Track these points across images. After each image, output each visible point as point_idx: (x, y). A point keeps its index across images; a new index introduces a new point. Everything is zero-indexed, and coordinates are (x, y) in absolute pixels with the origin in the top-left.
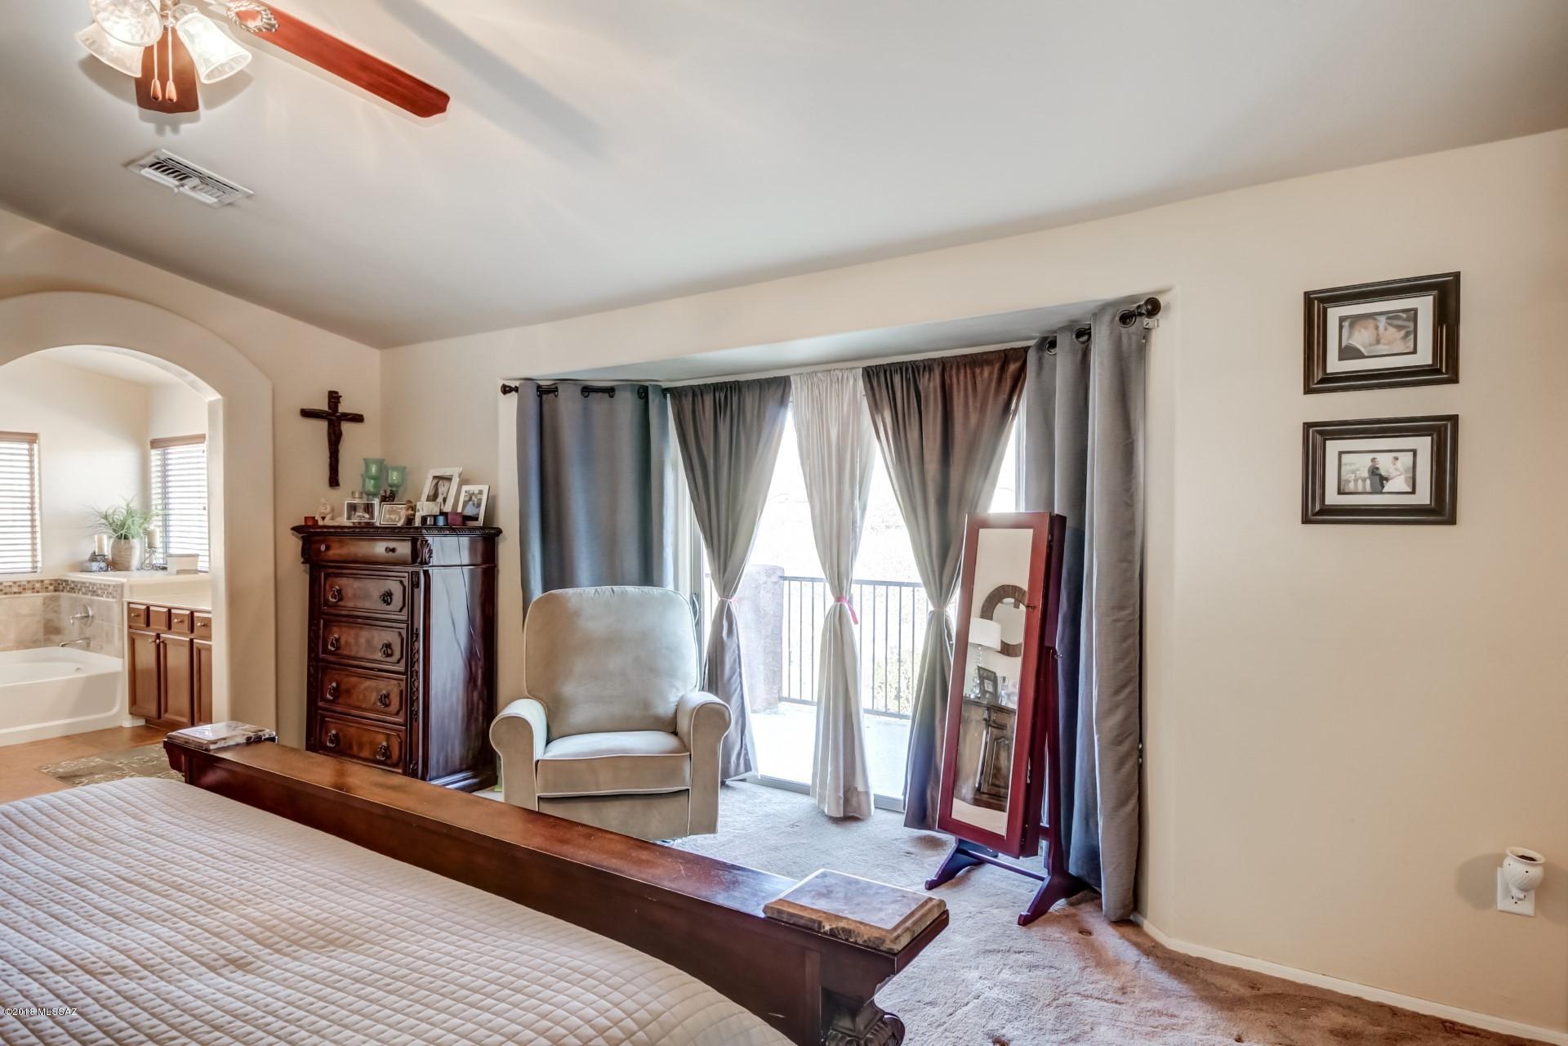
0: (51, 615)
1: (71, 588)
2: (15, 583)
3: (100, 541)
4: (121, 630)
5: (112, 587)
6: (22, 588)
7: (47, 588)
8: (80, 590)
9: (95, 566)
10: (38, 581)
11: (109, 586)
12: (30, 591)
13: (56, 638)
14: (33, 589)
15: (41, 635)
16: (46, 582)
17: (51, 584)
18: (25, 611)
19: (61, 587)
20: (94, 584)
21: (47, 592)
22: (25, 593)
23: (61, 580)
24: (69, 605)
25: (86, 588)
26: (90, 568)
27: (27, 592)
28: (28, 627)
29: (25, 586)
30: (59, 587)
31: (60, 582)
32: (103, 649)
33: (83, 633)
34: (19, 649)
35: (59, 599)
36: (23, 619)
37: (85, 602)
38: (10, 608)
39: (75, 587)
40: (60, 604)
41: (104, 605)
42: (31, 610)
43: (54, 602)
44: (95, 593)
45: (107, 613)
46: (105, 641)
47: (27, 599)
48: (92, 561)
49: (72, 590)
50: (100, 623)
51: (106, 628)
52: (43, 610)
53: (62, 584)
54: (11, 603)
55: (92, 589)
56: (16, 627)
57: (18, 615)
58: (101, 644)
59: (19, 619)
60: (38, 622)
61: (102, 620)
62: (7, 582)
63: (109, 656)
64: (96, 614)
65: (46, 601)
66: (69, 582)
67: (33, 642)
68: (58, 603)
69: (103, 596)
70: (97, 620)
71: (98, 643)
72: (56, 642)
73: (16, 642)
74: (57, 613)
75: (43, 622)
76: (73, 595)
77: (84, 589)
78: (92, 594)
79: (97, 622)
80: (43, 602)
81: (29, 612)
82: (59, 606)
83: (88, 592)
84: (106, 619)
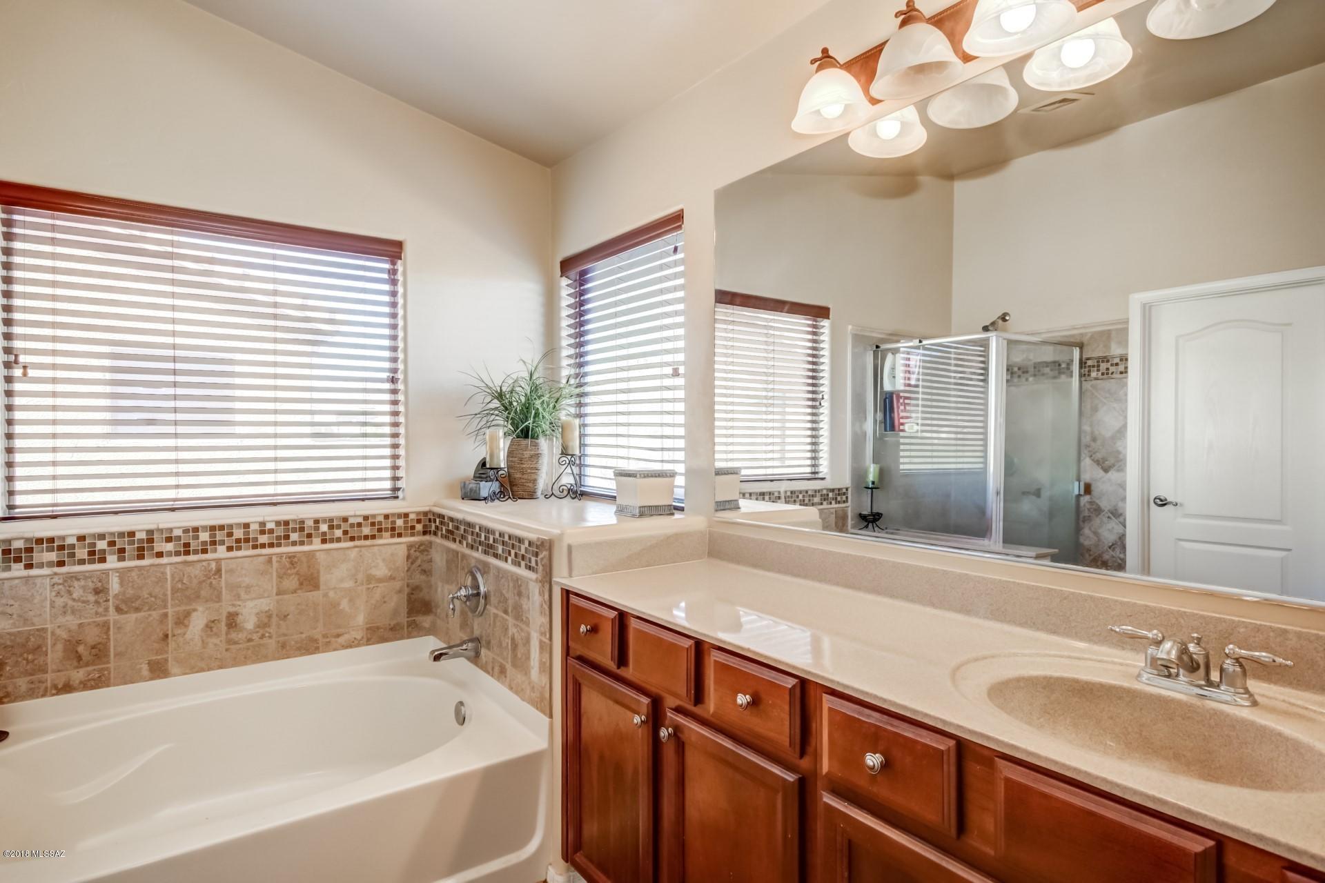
0: (418, 579)
1: (448, 531)
2: (366, 518)
3: (494, 439)
4: (546, 648)
5: (527, 543)
6: (381, 527)
7: (413, 528)
8: (463, 537)
9: (486, 488)
10: (399, 516)
11: (520, 540)
12: (389, 534)
13: (426, 621)
14: (393, 529)
15: (403, 619)
16: (412, 516)
17: (419, 521)
18: (381, 571)
19: (433, 528)
20: (489, 531)
21: (413, 535)
22: (381, 537)
23: (434, 514)
24: (445, 563)
25: (475, 537)
26: (478, 492)
27: (384, 536)
28: (385, 602)
29: (380, 523)
30: (431, 527)
31: (432, 517)
32: (506, 677)
33: (467, 624)
34: (370, 643)
35: (431, 548)
36: (377, 587)
37: (473, 565)
38: (360, 567)
39: (454, 529)
40: (431, 558)
41: (510, 578)
42: (390, 570)
43: (422, 554)
44: (491, 549)
45: (517, 598)
46: (509, 660)
47: (381, 548)
48: (480, 477)
49: (450, 536)
50: (502, 617)
51: (515, 630)
52: (406, 569)
53: (435, 522)
54: (361, 556)
55: (485, 539)
56: (367, 602)
57: (370, 578)
58: (501, 663)
59: (371, 586)
60: (400, 591)
61: (506, 612)
62: (355, 516)
63: (520, 697)
64: (495, 595)
65: (412, 551)
66: (446, 518)
67: (391, 629)
68: (430, 557)
69: (506, 560)
70: (496, 608)
71: (496, 657)
72: (425, 628)
73: (367, 629)
74: (428, 575)
75: (406, 590)
76: (453, 546)
77: (470, 537)
78: (485, 550)
79: (495, 611)
80: (406, 553)
81: (386, 571)
82: (431, 562)
83: (477, 545)
84: (512, 612)
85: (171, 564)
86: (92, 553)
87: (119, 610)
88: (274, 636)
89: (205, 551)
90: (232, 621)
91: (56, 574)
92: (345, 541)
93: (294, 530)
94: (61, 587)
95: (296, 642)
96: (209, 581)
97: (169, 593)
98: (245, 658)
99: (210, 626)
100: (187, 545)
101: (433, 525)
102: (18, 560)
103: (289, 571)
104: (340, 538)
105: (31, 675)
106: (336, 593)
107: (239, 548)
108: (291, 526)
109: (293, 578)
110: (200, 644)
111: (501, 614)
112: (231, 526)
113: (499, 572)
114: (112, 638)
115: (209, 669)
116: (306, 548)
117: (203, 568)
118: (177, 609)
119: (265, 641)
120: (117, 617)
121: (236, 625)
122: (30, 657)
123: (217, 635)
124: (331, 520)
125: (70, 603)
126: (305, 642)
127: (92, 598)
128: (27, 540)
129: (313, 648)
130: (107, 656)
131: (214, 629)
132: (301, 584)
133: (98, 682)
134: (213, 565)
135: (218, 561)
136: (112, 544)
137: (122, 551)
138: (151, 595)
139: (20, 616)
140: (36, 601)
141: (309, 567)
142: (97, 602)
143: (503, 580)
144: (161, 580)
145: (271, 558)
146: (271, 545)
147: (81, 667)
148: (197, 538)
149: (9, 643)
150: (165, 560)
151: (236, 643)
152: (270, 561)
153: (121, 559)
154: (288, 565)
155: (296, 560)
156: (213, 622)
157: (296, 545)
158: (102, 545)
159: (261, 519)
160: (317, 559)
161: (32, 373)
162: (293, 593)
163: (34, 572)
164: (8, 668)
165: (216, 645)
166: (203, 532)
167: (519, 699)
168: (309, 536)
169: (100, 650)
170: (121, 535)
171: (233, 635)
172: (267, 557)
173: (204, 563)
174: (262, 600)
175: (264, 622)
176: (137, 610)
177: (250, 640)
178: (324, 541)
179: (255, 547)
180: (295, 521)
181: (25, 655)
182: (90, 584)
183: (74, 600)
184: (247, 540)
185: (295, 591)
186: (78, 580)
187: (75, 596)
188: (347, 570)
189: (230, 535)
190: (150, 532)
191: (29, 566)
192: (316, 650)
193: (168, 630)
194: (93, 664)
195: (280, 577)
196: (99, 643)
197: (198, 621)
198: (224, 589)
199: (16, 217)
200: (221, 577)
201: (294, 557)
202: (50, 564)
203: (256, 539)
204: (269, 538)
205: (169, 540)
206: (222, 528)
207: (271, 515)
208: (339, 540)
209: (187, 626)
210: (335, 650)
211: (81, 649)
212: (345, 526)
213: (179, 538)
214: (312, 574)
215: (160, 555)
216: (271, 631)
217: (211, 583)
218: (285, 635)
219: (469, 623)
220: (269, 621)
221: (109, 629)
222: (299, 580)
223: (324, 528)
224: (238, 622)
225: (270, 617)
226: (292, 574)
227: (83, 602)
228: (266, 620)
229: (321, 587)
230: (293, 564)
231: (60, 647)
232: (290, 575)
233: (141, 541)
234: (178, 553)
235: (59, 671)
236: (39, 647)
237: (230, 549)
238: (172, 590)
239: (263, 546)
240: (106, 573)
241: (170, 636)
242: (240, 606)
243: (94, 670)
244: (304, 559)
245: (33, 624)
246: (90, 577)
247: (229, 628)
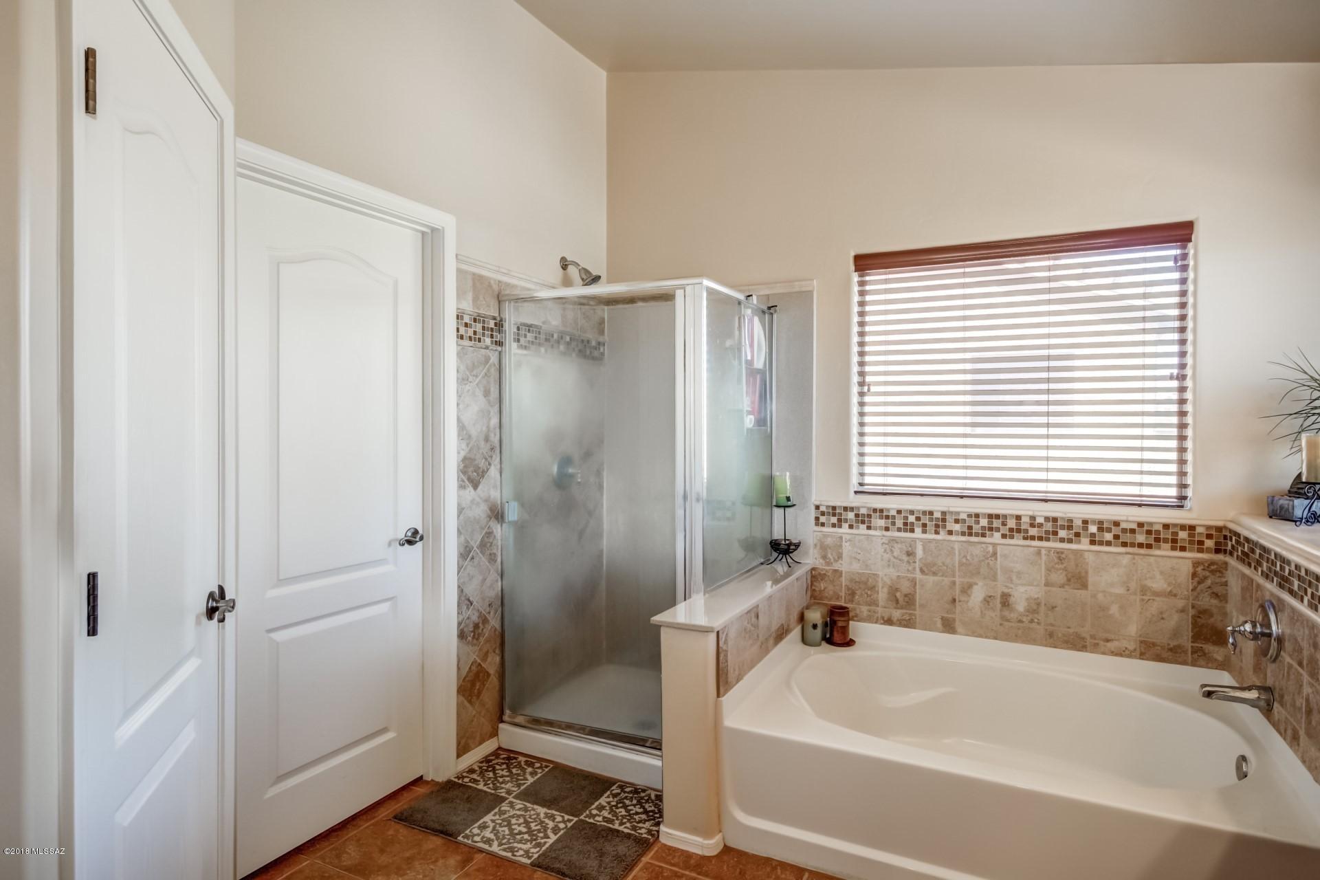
0: (1206, 601)
1: (1244, 553)
2: (1141, 525)
6: (1156, 537)
7: (1201, 543)
8: (1258, 563)
9: (1302, 507)
10: (1183, 527)
12: (1168, 545)
13: (1218, 653)
14: (1174, 541)
15: (1186, 642)
16: (1199, 530)
17: (1209, 536)
18: (1159, 584)
19: (1229, 547)
20: (1285, 561)
21: (1200, 551)
22: (1159, 548)
23: (1230, 531)
24: (1240, 589)
25: (1270, 565)
26: (1291, 510)
27: (1162, 546)
28: (1163, 619)
29: (1158, 532)
30: (1227, 545)
31: (1229, 534)
32: (1298, 745)
33: (1260, 669)
34: (1145, 657)
35: (1227, 570)
36: (1153, 600)
37: (1267, 598)
38: (1133, 575)
39: (1253, 553)
40: (1226, 581)
41: (1305, 622)
42: (1169, 584)
43: (1213, 574)
44: (1286, 582)
45: (1313, 650)
46: (1303, 726)
47: (1160, 559)
48: (1296, 493)
49: (1245, 558)
50: (1296, 670)
51: (1310, 691)
52: (1191, 588)
53: (1231, 540)
54: (1134, 564)
55: (1281, 570)
56: (1141, 613)
57: (1144, 590)
58: (1294, 726)
59: (1146, 598)
60: (1182, 611)
61: (1300, 664)
62: (1127, 521)
63: (1313, 775)
64: (1289, 640)
65: (1199, 569)
66: (1242, 538)
67: (1171, 650)
68: (1224, 580)
69: (1302, 601)
70: (1291, 656)
71: (1289, 717)
72: (1216, 660)
73: (1141, 642)
74: (1221, 601)
75: (1192, 612)
76: (1247, 571)
77: (1265, 564)
78: (1280, 582)
79: (1291, 662)
80: (1191, 570)
81: (1165, 586)
82: (1227, 585)
83: (1272, 575)
84: (1307, 665)
85: (958, 541)
86: (905, 524)
87: (922, 571)
88: (1043, 624)
89: (983, 535)
90: (1006, 600)
91: (884, 536)
92: (1116, 546)
93: (1063, 527)
94: (886, 546)
95: (1064, 635)
96: (987, 561)
97: (957, 565)
98: (1016, 636)
99: (988, 600)
100: (970, 528)
101: (1230, 544)
102: (863, 522)
103: (1057, 566)
104: (1110, 542)
105: (870, 605)
106: (1105, 596)
107: (1012, 537)
108: (1059, 523)
109: (1061, 573)
110: (979, 613)
111: (1295, 665)
112: (1005, 516)
113: (1294, 614)
114: (917, 591)
115: (986, 637)
116: (1074, 546)
117: (982, 549)
118: (963, 580)
119: (1034, 625)
120: (921, 577)
121: (1008, 605)
122: (869, 592)
123: (993, 609)
124: (1101, 522)
125: (892, 558)
126: (1072, 637)
127: (905, 558)
128: (869, 509)
129: (1081, 645)
130: (914, 604)
131: (991, 604)
132: (1069, 580)
133: (908, 623)
134: (990, 549)
135: (994, 545)
136: (918, 519)
137: (924, 525)
138: (943, 563)
139: (863, 562)
140: (873, 553)
141: (1077, 566)
142: (908, 562)
143: (1298, 624)
144: (951, 552)
145: (1040, 550)
146: (1040, 539)
147: (898, 608)
148: (978, 522)
149: (857, 580)
150: (953, 538)
151: (1008, 621)
152: (1039, 553)
153: (924, 532)
154: (1056, 560)
155: (1063, 556)
156: (990, 597)
157: (1064, 542)
158: (912, 519)
159: (1031, 513)
160: (1085, 559)
161: (873, 389)
162: (1060, 587)
163: (871, 532)
164: (857, 597)
165: (992, 617)
166: (983, 518)
167: (1312, 778)
168: (1077, 535)
169: (910, 599)
170: (924, 513)
171: (1006, 613)
172: (1036, 549)
173: (983, 545)
174: (1032, 588)
175: (1034, 608)
176: (935, 574)
177: (1020, 621)
178: (1093, 542)
179: (1025, 538)
180: (1063, 519)
181: (866, 590)
182: (904, 547)
183: (894, 557)
184: (1019, 531)
185: (1062, 586)
186: (897, 543)
187: (895, 554)
188: (1118, 575)
189: (1004, 524)
190: (944, 513)
191: (869, 528)
192: (1083, 648)
193: (955, 595)
194: (905, 608)
195: (1048, 570)
196: (910, 594)
197: (978, 594)
198: (999, 570)
199: (867, 278)
200: (996, 559)
201: (1062, 553)
202: (881, 528)
203: (1026, 531)
204: (1038, 531)
205: (957, 521)
206: (998, 517)
207: (1042, 511)
208: (1109, 543)
209: (969, 596)
210: (1104, 653)
211: (898, 595)
212: (1115, 530)
213: (964, 521)
214: (1080, 573)
215: (950, 533)
216: (1040, 618)
217: (988, 563)
218: (1052, 625)
219: (1262, 668)
220: (1038, 608)
221: (916, 583)
222: (1066, 575)
223: (1093, 529)
224: (1010, 602)
225: (1039, 604)
226: (1060, 569)
227: (900, 560)
228: (1035, 607)
229: (1090, 587)
230: (1061, 560)
231: (886, 590)
232: (1058, 570)
233: (937, 519)
234: (963, 534)
235: (885, 607)
236: (874, 587)
237: (1004, 536)
238: (959, 563)
239: (1033, 538)
240: (914, 540)
241: (957, 601)
242: (1012, 588)
243: (906, 613)
244: (1071, 556)
245: (871, 570)
246: (904, 542)
247: (1002, 606)
